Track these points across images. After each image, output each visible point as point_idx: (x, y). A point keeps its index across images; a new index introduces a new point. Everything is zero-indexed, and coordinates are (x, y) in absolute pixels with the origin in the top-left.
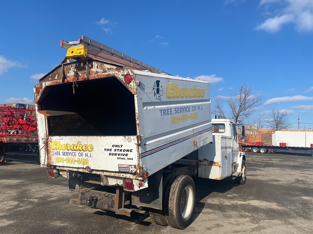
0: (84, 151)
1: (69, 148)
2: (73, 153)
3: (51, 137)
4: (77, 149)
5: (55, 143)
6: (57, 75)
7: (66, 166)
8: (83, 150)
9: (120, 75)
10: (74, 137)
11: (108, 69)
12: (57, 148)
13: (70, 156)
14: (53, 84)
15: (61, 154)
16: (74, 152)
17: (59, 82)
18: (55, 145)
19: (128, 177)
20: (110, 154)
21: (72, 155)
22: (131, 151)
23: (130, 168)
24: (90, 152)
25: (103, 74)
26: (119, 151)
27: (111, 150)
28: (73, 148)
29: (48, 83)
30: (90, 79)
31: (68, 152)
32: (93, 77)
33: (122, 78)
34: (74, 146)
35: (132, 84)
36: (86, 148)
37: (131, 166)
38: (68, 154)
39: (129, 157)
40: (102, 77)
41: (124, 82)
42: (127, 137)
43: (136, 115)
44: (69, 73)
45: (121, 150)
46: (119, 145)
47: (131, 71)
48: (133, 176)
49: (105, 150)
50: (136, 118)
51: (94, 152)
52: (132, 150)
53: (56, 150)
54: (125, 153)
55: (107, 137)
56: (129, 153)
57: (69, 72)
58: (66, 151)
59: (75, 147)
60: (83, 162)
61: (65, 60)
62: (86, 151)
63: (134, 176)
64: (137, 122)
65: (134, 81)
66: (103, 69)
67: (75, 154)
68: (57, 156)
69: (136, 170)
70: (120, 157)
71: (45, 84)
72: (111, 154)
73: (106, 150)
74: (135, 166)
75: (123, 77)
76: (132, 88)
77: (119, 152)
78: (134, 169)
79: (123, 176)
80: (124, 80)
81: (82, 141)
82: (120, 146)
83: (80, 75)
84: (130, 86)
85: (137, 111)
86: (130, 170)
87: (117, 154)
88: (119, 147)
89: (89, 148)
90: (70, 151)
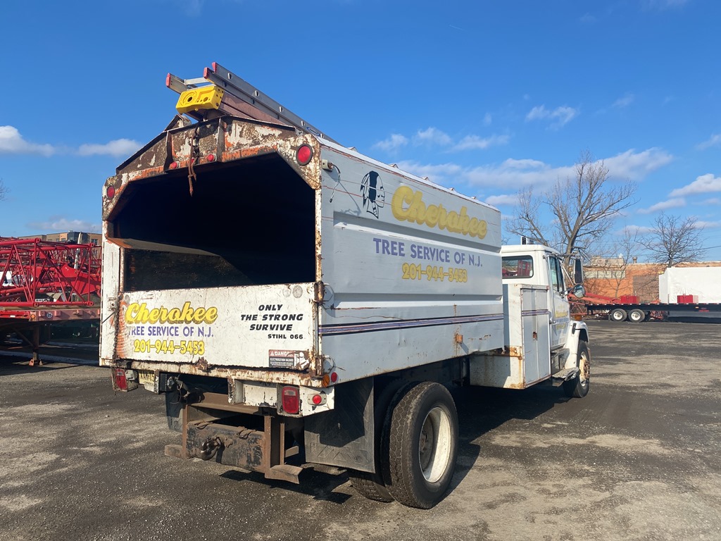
0: (197, 323)
1: (164, 318)
2: (172, 327)
3: (129, 294)
4: (182, 318)
5: (136, 307)
6: (154, 157)
7: (154, 360)
8: (194, 320)
9: (287, 148)
10: (177, 291)
11: (263, 136)
12: (139, 319)
13: (165, 337)
14: (144, 177)
15: (146, 331)
16: (175, 325)
17: (157, 170)
18: (135, 312)
19: (290, 382)
20: (252, 327)
21: (169, 333)
22: (299, 318)
23: (295, 357)
24: (211, 325)
25: (251, 148)
26: (273, 318)
27: (255, 317)
28: (174, 317)
29: (133, 175)
30: (223, 161)
31: (160, 325)
32: (229, 155)
33: (291, 155)
34: (176, 311)
35: (311, 165)
36: (202, 316)
37: (298, 352)
38: (161, 332)
39: (293, 332)
40: (250, 154)
41: (296, 162)
42: (292, 286)
43: (317, 236)
44: (180, 150)
45: (277, 318)
46: (274, 306)
47: (312, 137)
48: (300, 378)
49: (242, 319)
50: (316, 243)
51: (218, 325)
52: (302, 315)
53: (137, 322)
54: (287, 322)
55: (250, 287)
56: (295, 322)
57: (182, 147)
58: (158, 324)
59: (177, 315)
60: (191, 350)
61: (174, 123)
62: (201, 322)
63: (302, 378)
64: (319, 252)
65: (316, 159)
66: (252, 138)
67: (176, 331)
68: (137, 337)
69: (308, 362)
70: (274, 332)
71: (128, 177)
72: (255, 327)
73: (245, 318)
74: (306, 354)
75: (293, 152)
76: (311, 175)
77: (273, 322)
78: (304, 360)
79: (278, 379)
80: (295, 158)
81: (195, 299)
82: (276, 307)
83: (204, 153)
84: (307, 171)
85: (318, 227)
86: (293, 362)
87: (267, 326)
88: (274, 309)
89: (208, 316)
90: (167, 324)
